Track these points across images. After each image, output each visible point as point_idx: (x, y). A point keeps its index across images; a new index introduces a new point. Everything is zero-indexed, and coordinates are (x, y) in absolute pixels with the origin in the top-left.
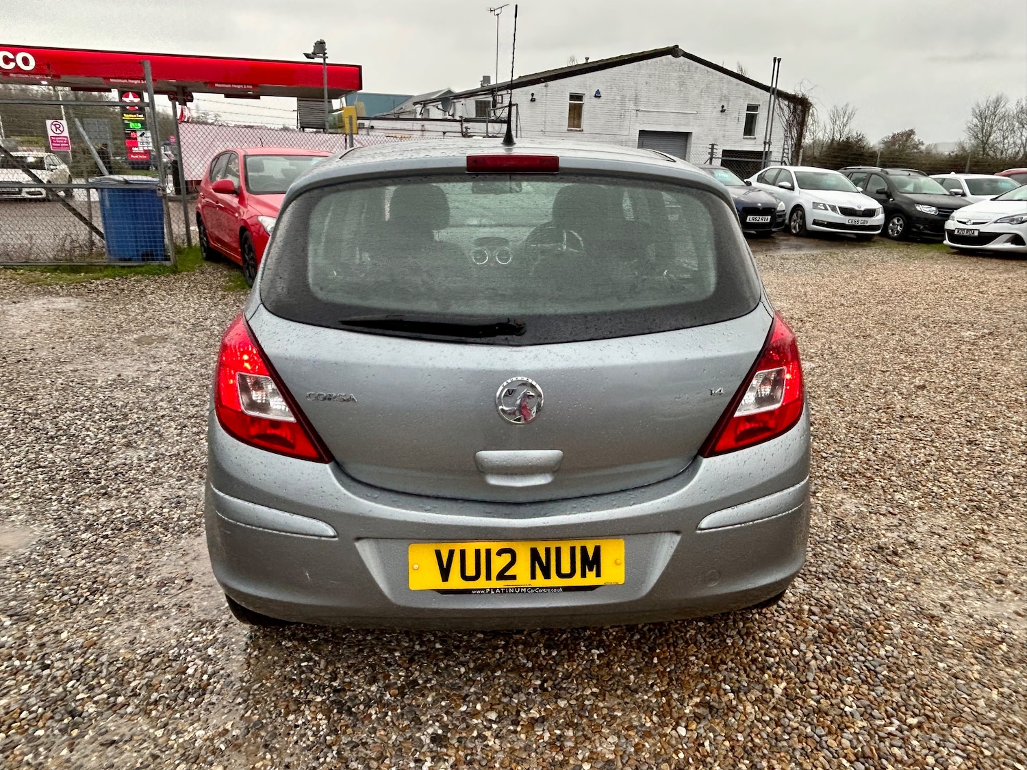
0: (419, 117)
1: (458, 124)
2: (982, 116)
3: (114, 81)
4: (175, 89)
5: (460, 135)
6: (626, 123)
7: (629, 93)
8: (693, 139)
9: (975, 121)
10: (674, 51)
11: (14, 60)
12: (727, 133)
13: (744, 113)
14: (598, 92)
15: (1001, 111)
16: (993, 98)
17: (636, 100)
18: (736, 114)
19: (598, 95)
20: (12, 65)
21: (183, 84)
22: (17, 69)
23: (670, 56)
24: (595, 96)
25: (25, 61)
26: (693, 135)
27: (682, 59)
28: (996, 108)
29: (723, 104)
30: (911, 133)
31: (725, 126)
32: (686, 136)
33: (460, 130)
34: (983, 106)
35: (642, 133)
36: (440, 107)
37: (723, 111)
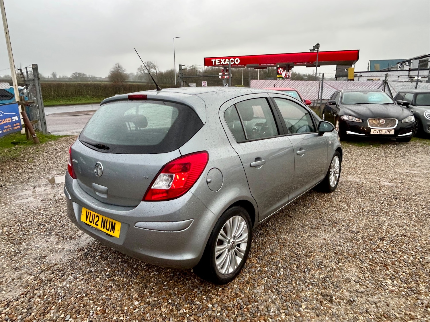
0: (399, 69)
1: (407, 72)
3: (263, 65)
4: (285, 66)
5: (408, 77)
11: (234, 61)
20: (233, 62)
21: (288, 64)
22: (235, 64)
25: (237, 61)
33: (408, 75)
36: (408, 64)
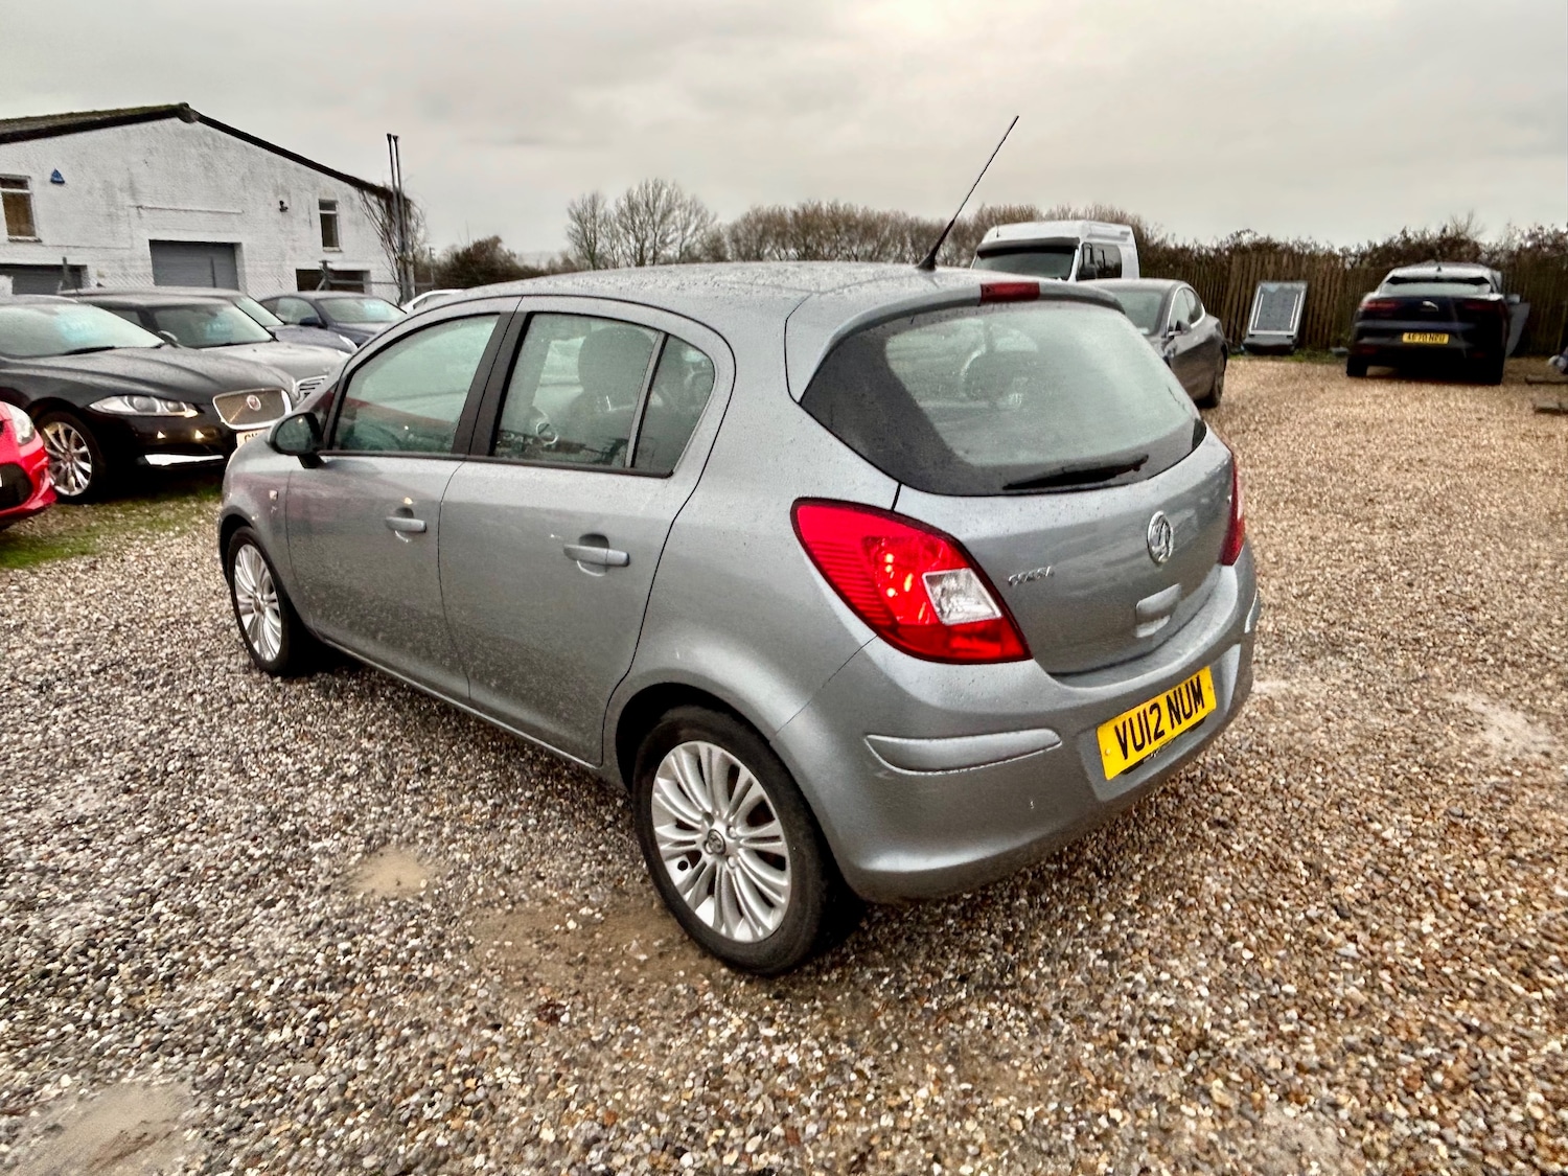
2: (579, 218)
6: (123, 228)
7: (118, 180)
8: (246, 254)
9: (575, 225)
10: (181, 112)
12: (297, 244)
13: (317, 213)
14: (56, 174)
15: (600, 212)
16: (588, 196)
17: (133, 191)
18: (304, 216)
19: (57, 179)
23: (177, 121)
24: (53, 181)
26: (244, 246)
27: (198, 125)
28: (593, 208)
29: (281, 198)
30: (497, 240)
31: (292, 233)
32: (230, 249)
34: (579, 206)
35: (154, 244)
37: (283, 209)
